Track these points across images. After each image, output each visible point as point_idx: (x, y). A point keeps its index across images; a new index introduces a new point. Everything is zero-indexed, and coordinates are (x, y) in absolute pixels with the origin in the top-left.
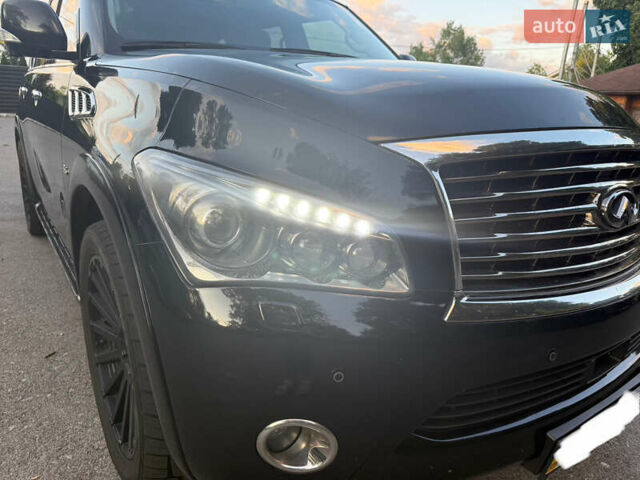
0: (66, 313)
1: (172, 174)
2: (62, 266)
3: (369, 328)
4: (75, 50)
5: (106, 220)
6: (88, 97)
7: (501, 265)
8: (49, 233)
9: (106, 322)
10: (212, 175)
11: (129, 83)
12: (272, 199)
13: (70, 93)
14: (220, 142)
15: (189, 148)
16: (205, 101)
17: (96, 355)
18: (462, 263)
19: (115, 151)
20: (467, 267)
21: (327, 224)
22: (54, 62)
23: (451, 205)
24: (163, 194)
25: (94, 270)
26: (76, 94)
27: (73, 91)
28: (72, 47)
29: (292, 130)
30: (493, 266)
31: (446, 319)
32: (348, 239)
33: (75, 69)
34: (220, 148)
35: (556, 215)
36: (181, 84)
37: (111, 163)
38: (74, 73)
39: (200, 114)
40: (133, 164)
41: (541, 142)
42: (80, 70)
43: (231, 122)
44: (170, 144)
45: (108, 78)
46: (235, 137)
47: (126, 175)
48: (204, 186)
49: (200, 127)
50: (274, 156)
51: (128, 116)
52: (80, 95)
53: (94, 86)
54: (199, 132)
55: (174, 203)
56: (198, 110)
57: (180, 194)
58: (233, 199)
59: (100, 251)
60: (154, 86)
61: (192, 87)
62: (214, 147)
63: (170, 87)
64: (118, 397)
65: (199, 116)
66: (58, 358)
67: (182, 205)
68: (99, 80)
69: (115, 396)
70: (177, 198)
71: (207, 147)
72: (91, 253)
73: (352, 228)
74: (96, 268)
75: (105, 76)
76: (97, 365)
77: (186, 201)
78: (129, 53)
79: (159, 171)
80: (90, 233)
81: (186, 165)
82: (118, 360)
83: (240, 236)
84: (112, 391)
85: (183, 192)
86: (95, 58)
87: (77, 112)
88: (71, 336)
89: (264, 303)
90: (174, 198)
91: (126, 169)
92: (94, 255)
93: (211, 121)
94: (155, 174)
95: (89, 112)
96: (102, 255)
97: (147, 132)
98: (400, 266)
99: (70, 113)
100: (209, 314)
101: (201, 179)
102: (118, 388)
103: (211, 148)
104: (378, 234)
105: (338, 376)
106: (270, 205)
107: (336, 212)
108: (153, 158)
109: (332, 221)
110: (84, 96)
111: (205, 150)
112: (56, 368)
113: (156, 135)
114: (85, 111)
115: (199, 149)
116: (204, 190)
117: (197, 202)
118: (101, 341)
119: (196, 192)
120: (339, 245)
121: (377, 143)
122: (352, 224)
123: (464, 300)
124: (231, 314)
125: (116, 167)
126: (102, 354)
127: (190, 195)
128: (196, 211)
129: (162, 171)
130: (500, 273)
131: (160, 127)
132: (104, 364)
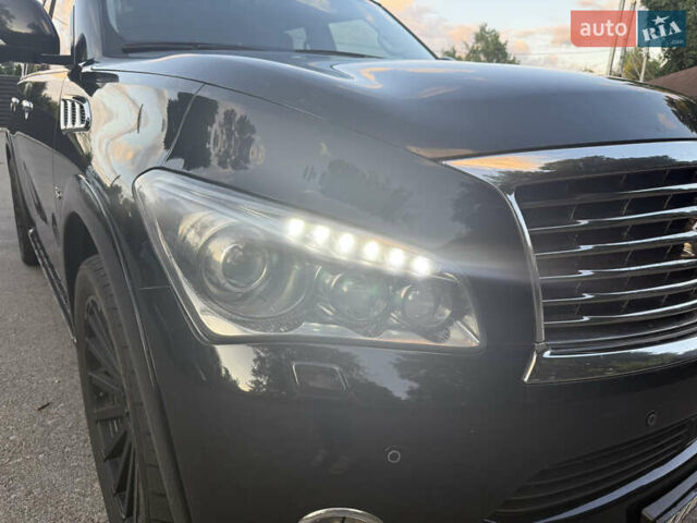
0: (63, 356)
1: (182, 201)
2: (57, 302)
3: (415, 385)
4: (69, 53)
5: (101, 255)
6: (82, 107)
7: (587, 308)
8: (44, 263)
9: (106, 373)
10: (230, 202)
11: (131, 90)
12: (307, 231)
13: (62, 103)
14: (241, 161)
15: (202, 168)
16: (221, 111)
17: (95, 411)
18: (544, 308)
19: (114, 171)
20: (550, 312)
21: (378, 263)
22: (48, 69)
23: (531, 237)
24: (170, 225)
25: (92, 313)
26: (69, 104)
27: (65, 101)
28: (65, 50)
29: (323, 145)
30: (577, 309)
31: (526, 379)
32: (403, 280)
33: (68, 75)
34: (241, 169)
35: (653, 246)
36: (193, 90)
37: (109, 185)
38: (68, 80)
39: (216, 126)
40: (133, 188)
41: (617, 158)
42: (75, 76)
43: (253, 136)
44: (179, 163)
45: (108, 85)
46: (259, 155)
47: (126, 200)
48: (223, 216)
49: (216, 144)
50: (305, 175)
51: (130, 132)
52: (73, 105)
53: (91, 95)
54: (214, 150)
55: (185, 238)
56: (214, 122)
57: (192, 226)
58: (257, 231)
59: (97, 292)
60: (160, 94)
61: (206, 93)
62: (234, 168)
63: (180, 95)
64: (121, 461)
65: (214, 129)
66: (53, 411)
67: (193, 239)
68: (98, 87)
69: (118, 459)
70: (189, 230)
71: (224, 167)
72: (87, 292)
73: (407, 267)
74: (92, 309)
75: (104, 83)
76: (97, 422)
77: (200, 234)
78: (130, 55)
79: (165, 197)
80: (84, 270)
81: (198, 188)
82: (121, 417)
83: (266, 277)
84: (114, 453)
85: (196, 223)
86: (91, 62)
87: (70, 126)
88: (67, 385)
89: (298, 363)
90: (185, 231)
91: (127, 193)
92: (89, 295)
93: (230, 135)
94: (161, 200)
95: (83, 126)
96: (98, 296)
97: (152, 149)
98: (467, 312)
99: (63, 127)
100: (227, 371)
101: (217, 207)
102: (122, 451)
103: (230, 169)
104: (441, 274)
105: (393, 455)
106: (305, 240)
107: (388, 246)
108: (159, 181)
109: (383, 258)
110: (77, 106)
111: (221, 170)
112: (49, 422)
113: (162, 153)
114: (78, 124)
115: (215, 170)
116: (222, 220)
117: (213, 237)
118: (101, 394)
119: (212, 223)
120: (391, 288)
121: (436, 160)
122: (409, 261)
123: (547, 354)
124: (254, 371)
125: (115, 190)
126: (101, 409)
127: (205, 227)
128: (212, 247)
129: (171, 197)
130: (586, 319)
131: (167, 143)
132: (105, 421)
